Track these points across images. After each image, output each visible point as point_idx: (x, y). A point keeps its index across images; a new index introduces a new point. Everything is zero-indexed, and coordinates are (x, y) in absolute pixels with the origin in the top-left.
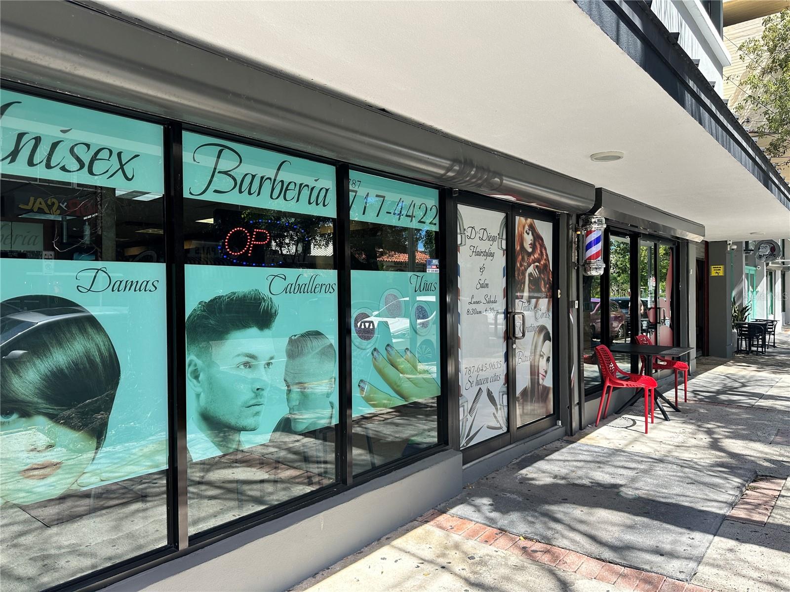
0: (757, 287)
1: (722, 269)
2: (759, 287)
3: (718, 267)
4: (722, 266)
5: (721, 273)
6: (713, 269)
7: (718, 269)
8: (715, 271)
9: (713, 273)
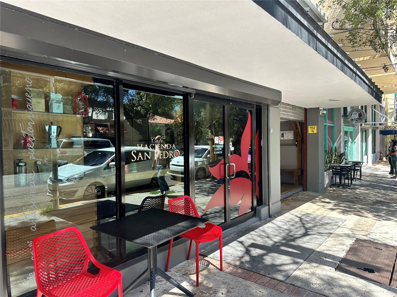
0: (354, 139)
1: (315, 128)
2: (356, 139)
3: (313, 127)
4: (315, 126)
5: (315, 131)
6: (310, 128)
7: (313, 128)
8: (311, 130)
9: (310, 131)
